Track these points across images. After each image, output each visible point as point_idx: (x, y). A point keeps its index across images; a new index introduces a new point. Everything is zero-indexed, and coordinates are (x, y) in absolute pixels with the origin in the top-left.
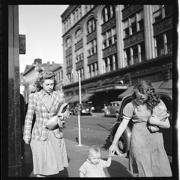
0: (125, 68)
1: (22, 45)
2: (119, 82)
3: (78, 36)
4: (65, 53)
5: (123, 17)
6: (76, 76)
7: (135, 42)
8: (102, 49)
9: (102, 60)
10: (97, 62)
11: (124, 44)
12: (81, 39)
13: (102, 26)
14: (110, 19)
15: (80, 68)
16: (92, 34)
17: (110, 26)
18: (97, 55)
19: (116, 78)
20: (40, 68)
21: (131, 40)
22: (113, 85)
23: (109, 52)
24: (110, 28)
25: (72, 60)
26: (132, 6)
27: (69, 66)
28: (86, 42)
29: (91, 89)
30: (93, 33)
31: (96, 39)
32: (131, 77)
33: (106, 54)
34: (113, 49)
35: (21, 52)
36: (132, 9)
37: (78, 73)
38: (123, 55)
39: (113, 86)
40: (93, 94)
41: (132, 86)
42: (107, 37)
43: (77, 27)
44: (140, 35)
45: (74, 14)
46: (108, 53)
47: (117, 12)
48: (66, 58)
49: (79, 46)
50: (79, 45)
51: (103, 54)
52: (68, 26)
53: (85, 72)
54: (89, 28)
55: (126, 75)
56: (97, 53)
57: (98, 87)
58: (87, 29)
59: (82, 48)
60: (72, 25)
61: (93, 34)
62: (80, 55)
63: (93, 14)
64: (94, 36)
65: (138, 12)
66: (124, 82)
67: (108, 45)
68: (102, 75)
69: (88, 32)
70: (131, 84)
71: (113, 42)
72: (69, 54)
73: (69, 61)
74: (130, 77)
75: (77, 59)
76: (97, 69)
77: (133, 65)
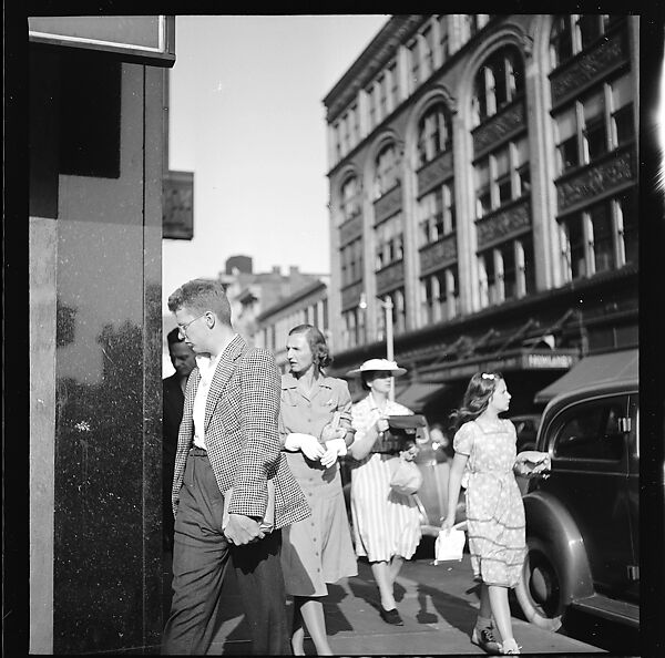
0: (563, 288)
1: (181, 208)
2: (538, 340)
3: (386, 172)
4: (338, 233)
5: (555, 97)
6: (378, 320)
7: (600, 191)
8: (472, 218)
9: (474, 257)
10: (455, 268)
11: (559, 197)
12: (393, 183)
13: (474, 132)
14: (503, 105)
15: (392, 288)
16: (436, 164)
17: (502, 134)
18: (456, 243)
19: (527, 326)
20: (247, 290)
21: (587, 181)
22: (515, 351)
23: (500, 228)
24: (503, 139)
25: (361, 259)
26: (589, 58)
27: (350, 281)
28: (415, 194)
29: (434, 366)
30: (441, 160)
31: (450, 182)
32: (589, 321)
33: (490, 236)
34: (516, 217)
35: (177, 233)
36: (588, 67)
37: (384, 309)
38: (552, 241)
39: (518, 356)
40: (440, 386)
41: (588, 355)
42: (495, 174)
43: (382, 140)
44: (619, 164)
45: (370, 91)
46: (498, 233)
47: (533, 79)
48: (338, 253)
49: (387, 208)
50: (389, 207)
51: (478, 236)
52: (347, 137)
53: (411, 304)
54: (424, 141)
55: (566, 317)
56: (454, 235)
57: (460, 361)
58: (420, 146)
59: (400, 215)
60: (365, 131)
61: (441, 165)
62: (391, 243)
63: (440, 91)
64: (445, 169)
65: (611, 79)
66: (559, 341)
67: (496, 202)
68: (474, 314)
69: (424, 157)
70: (585, 349)
71: (517, 192)
72: (350, 239)
73: (353, 264)
74: (581, 322)
75: (381, 256)
76: (456, 294)
77: (594, 277)
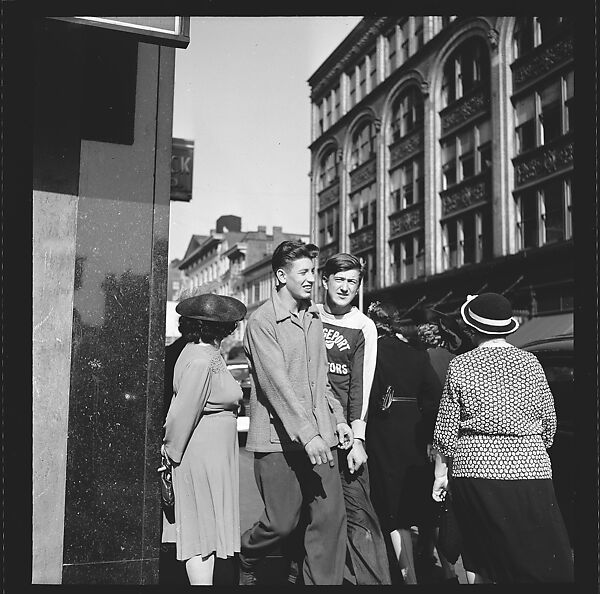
0: (516, 254)
1: (182, 173)
3: (363, 146)
4: (317, 199)
5: (516, 85)
7: (554, 171)
8: (438, 190)
9: (439, 225)
10: (421, 235)
11: (516, 174)
12: (368, 157)
13: (442, 113)
15: (364, 251)
16: (408, 140)
17: (468, 117)
18: (423, 212)
20: (235, 246)
21: (541, 161)
23: (463, 200)
24: (469, 121)
25: (338, 223)
26: (547, 51)
27: (328, 242)
28: (388, 167)
30: (411, 138)
31: (420, 157)
33: (454, 206)
34: (477, 190)
35: (177, 194)
36: (547, 59)
38: (509, 215)
41: (536, 316)
42: (460, 152)
43: (360, 119)
45: (351, 74)
46: (461, 204)
47: (497, 67)
48: (317, 218)
49: (363, 179)
50: (366, 176)
51: (443, 207)
52: (329, 114)
53: (381, 264)
54: (398, 120)
56: (421, 204)
58: (394, 124)
59: (373, 186)
60: (346, 108)
61: (412, 142)
62: (365, 210)
63: (413, 76)
64: (415, 146)
67: (460, 177)
68: (437, 275)
69: (396, 135)
70: (535, 311)
71: (478, 169)
73: (330, 227)
74: (531, 286)
75: (355, 221)
76: (422, 255)
77: (545, 246)
